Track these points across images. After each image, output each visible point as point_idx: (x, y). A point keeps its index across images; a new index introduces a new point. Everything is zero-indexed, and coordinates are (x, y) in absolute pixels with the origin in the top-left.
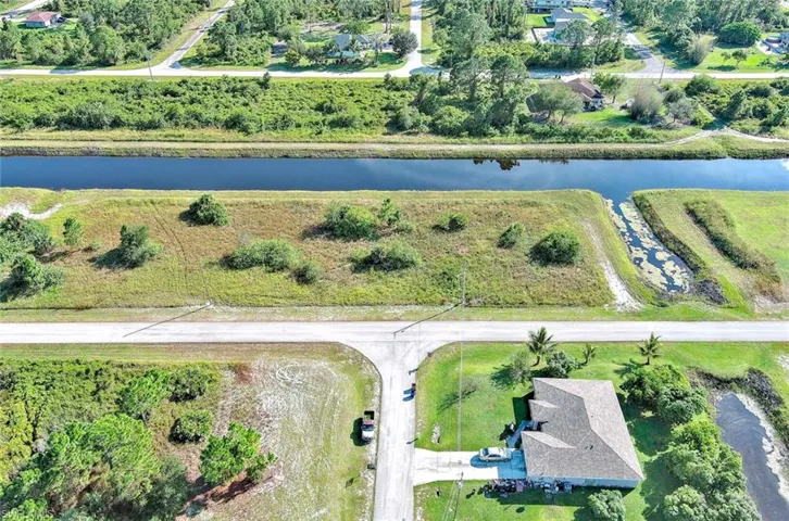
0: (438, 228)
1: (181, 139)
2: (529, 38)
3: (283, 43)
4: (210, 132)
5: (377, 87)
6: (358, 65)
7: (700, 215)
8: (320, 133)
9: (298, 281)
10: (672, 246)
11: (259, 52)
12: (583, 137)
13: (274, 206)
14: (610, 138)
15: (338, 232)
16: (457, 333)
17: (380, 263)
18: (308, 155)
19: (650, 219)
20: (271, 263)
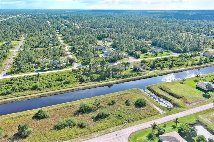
0: (109, 104)
1: (19, 95)
2: (100, 56)
3: (37, 65)
4: (28, 92)
5: (71, 72)
6: (61, 68)
7: (164, 89)
8: (62, 86)
9: (81, 128)
10: (162, 97)
11: (31, 68)
12: (128, 76)
13: (61, 109)
14: (133, 76)
15: (84, 112)
16: (131, 130)
17: (100, 117)
18: (61, 93)
19: (154, 92)
20: (70, 125)
